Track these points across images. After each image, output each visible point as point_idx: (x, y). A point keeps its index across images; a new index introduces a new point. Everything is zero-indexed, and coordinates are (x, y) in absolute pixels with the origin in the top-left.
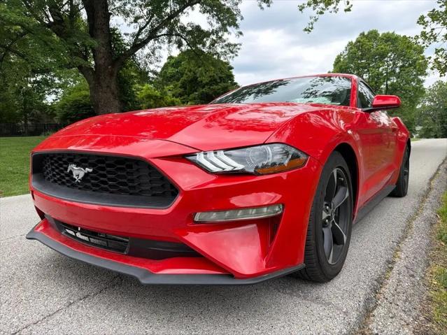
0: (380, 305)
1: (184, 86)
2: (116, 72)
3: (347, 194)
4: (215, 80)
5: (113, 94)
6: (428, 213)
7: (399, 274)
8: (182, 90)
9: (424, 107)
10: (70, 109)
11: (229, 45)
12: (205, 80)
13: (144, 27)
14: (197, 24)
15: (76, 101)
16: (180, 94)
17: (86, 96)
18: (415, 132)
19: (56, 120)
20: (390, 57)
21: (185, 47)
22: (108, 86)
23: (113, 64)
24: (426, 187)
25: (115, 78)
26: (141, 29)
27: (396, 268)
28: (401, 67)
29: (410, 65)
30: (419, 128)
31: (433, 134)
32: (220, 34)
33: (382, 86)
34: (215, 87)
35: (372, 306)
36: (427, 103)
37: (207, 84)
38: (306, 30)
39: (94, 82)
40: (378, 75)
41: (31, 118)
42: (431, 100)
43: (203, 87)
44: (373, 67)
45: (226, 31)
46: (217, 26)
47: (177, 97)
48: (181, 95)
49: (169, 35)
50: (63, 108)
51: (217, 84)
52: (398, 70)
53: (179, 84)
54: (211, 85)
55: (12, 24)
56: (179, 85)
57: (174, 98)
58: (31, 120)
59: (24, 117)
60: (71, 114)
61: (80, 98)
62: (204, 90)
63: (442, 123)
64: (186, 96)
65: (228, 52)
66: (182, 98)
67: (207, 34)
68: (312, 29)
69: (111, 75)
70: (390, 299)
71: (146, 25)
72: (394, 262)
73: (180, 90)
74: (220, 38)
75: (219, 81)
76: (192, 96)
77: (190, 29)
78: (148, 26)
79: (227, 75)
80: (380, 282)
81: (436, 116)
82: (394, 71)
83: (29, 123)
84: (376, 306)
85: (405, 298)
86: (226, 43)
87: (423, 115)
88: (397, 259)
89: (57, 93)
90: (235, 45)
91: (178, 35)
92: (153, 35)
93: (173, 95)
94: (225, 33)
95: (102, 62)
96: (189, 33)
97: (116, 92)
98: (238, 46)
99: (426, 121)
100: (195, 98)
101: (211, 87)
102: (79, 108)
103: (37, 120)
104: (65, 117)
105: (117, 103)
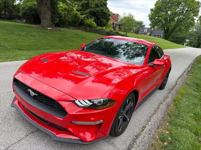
0: (134, 147)
1: (82, 6)
3: (132, 104)
4: (98, 5)
5: (48, 8)
6: (169, 100)
7: (145, 133)
8: (81, 8)
9: (192, 31)
10: (27, 10)
12: (93, 6)
15: (30, 7)
16: (80, 10)
17: (35, 5)
18: (185, 42)
19: (20, 14)
20: (183, 5)
24: (174, 84)
27: (145, 130)
28: (187, 11)
29: (191, 10)
30: (187, 40)
31: (193, 44)
33: (176, 19)
34: (97, 9)
35: (131, 147)
36: (194, 30)
40: (175, 12)
42: (196, 29)
44: (174, 8)
47: (78, 11)
50: (24, 10)
51: (99, 7)
52: (185, 12)
56: (80, 5)
57: (77, 12)
58: (8, 12)
59: (4, 10)
60: (27, 13)
61: (32, 6)
62: (92, 10)
63: (199, 40)
64: (83, 11)
70: (138, 145)
72: (146, 127)
75: (99, 6)
76: (86, 12)
79: (104, 4)
80: (137, 137)
81: (197, 36)
82: (183, 12)
83: (7, 13)
84: (132, 147)
85: (143, 145)
87: (191, 35)
88: (147, 126)
93: (77, 10)
97: (50, 7)
99: (192, 38)
100: (87, 13)
101: (96, 9)
102: (31, 10)
103: (11, 12)
104: (24, 14)
105: (49, 13)
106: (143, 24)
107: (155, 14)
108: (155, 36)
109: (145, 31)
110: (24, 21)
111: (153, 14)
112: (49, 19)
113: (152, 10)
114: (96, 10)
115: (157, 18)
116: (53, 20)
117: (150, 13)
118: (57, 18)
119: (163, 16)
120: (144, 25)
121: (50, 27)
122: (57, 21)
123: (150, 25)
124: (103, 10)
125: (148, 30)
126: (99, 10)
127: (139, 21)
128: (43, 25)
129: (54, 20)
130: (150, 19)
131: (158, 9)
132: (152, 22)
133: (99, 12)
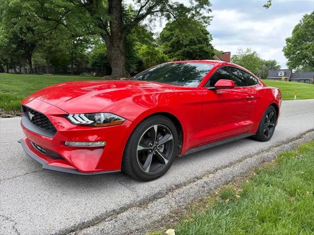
1: (172, 46)
2: (123, 37)
4: (194, 42)
5: (121, 51)
8: (171, 48)
10: (97, 59)
11: (204, 18)
12: (186, 42)
13: (144, 6)
14: (181, 3)
15: (101, 54)
19: (89, 66)
21: (172, 20)
22: (118, 47)
23: (122, 32)
25: (123, 40)
26: (142, 7)
27: (198, 182)
32: (198, 10)
34: (194, 47)
37: (188, 45)
38: (265, 6)
39: (109, 43)
41: (76, 63)
43: (186, 47)
45: (203, 7)
46: (195, 3)
47: (166, 54)
48: (170, 52)
49: (161, 10)
50: (93, 59)
51: (196, 45)
53: (169, 44)
54: (191, 46)
55: (59, 7)
57: (164, 55)
58: (76, 65)
59: (71, 62)
60: (98, 63)
61: (104, 52)
62: (185, 49)
64: (173, 53)
65: (203, 22)
66: (170, 54)
67: (189, 10)
68: (270, 5)
69: (120, 39)
71: (145, 5)
72: (201, 178)
73: (169, 49)
74: (198, 12)
75: (197, 42)
76: (177, 53)
77: (176, 6)
78: (147, 5)
79: (204, 38)
83: (74, 66)
86: (202, 16)
88: (205, 177)
89: (91, 48)
90: (209, 17)
91: (168, 11)
92: (150, 11)
93: (164, 53)
94: (202, 9)
95: (115, 30)
96: (176, 9)
97: (123, 51)
98: (211, 18)
100: (178, 55)
101: (191, 47)
102: (103, 59)
103: (79, 64)
104: (94, 64)
105: (123, 58)
106: (277, 65)
107: (295, 46)
108: (299, 81)
109: (279, 75)
110: (95, 74)
111: (291, 46)
112: (122, 66)
113: (288, 40)
114: (192, 49)
115: (298, 52)
116: (127, 67)
117: (286, 45)
118: (133, 64)
119: (309, 47)
120: (279, 67)
121: (123, 76)
122: (133, 68)
123: (288, 64)
124: (202, 48)
125: (285, 73)
126: (197, 49)
127: (270, 61)
128: (115, 75)
129: (129, 67)
130: (287, 54)
131: (299, 38)
132: (291, 59)
133: (196, 52)
